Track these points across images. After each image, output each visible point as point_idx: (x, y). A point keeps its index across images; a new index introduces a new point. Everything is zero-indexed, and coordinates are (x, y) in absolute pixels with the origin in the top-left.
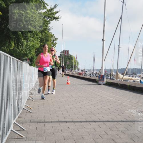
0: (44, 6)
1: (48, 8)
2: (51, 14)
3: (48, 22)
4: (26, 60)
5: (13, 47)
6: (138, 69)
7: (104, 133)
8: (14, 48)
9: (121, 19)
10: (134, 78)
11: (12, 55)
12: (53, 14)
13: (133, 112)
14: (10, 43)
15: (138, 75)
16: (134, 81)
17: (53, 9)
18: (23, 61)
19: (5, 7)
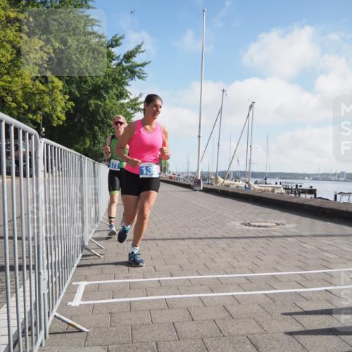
0: (127, 96)
1: (132, 97)
2: (135, 105)
3: (132, 114)
4: (105, 161)
5: (88, 145)
6: (242, 172)
7: (201, 251)
8: (90, 146)
9: (221, 111)
10: (237, 183)
11: (87, 155)
12: (138, 104)
13: (236, 224)
14: (85, 141)
15: (242, 178)
16: (238, 187)
17: (138, 98)
18: (100, 162)
19: (79, 96)
